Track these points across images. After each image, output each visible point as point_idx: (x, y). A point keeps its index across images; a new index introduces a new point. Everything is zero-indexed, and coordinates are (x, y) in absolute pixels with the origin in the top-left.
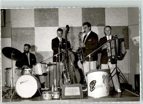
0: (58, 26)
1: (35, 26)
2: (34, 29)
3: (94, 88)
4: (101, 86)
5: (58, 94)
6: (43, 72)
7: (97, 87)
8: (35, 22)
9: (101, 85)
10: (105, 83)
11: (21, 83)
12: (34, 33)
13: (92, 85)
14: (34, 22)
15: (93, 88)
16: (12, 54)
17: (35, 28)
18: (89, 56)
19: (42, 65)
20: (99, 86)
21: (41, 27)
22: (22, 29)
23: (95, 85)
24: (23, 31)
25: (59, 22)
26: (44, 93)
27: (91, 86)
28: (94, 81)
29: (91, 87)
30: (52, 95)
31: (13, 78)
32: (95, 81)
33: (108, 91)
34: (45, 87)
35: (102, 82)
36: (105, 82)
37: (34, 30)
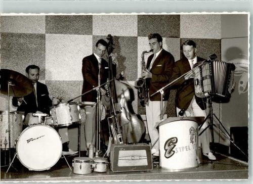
0: (92, 33)
1: (47, 32)
2: (45, 38)
3: (172, 152)
4: (186, 149)
5: (104, 163)
6: (74, 121)
7: (178, 150)
8: (47, 24)
9: (186, 147)
10: (194, 143)
11: (28, 141)
12: (45, 44)
13: (169, 145)
14: (45, 24)
15: (170, 152)
16: (10, 84)
17: (47, 35)
18: (162, 91)
19: (71, 106)
20: (183, 148)
21: (58, 35)
22: (20, 36)
23: (175, 146)
24: (22, 41)
25: (93, 27)
26: (77, 161)
27: (167, 147)
28: (173, 138)
29: (166, 150)
30: (91, 166)
31: (9, 131)
32: (176, 138)
33: (198, 158)
34: (70, 150)
35: (189, 141)
36: (194, 140)
37: (45, 40)
